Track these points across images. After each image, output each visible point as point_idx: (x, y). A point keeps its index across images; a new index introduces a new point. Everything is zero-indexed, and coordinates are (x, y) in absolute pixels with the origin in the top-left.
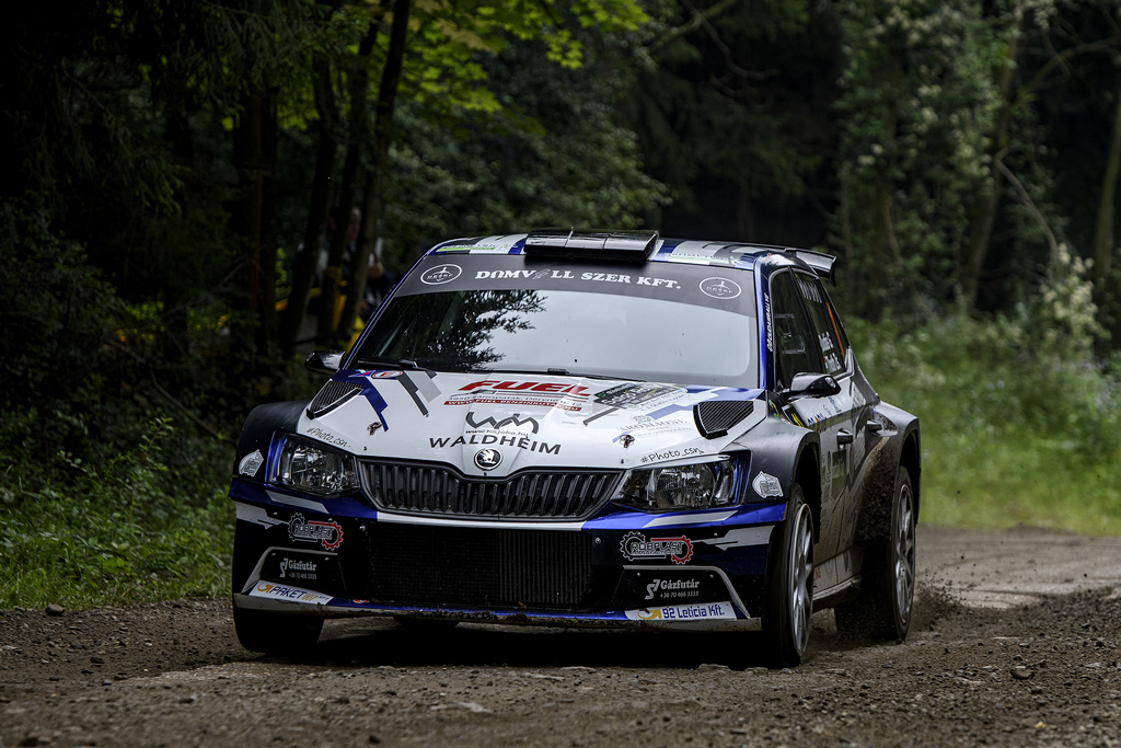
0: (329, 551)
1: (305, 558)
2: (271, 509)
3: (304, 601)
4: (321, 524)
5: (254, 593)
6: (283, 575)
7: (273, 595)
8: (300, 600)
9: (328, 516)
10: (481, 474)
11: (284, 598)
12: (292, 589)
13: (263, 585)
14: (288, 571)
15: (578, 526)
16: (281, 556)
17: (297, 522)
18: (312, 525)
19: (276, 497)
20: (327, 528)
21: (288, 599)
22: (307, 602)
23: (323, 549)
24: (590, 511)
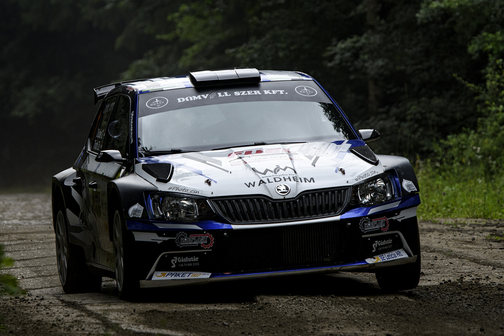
0: (207, 249)
1: (190, 255)
2: (160, 233)
3: (193, 278)
4: (199, 236)
5: (154, 278)
6: (174, 266)
7: (169, 278)
8: (190, 277)
9: (203, 231)
10: (282, 197)
11: (178, 278)
12: (181, 273)
13: (159, 274)
14: (178, 263)
15: (338, 218)
16: (171, 256)
17: (182, 237)
18: (193, 237)
19: (161, 226)
20: (203, 237)
21: (181, 278)
22: (196, 278)
23: (203, 249)
24: (340, 210)
